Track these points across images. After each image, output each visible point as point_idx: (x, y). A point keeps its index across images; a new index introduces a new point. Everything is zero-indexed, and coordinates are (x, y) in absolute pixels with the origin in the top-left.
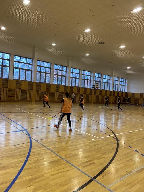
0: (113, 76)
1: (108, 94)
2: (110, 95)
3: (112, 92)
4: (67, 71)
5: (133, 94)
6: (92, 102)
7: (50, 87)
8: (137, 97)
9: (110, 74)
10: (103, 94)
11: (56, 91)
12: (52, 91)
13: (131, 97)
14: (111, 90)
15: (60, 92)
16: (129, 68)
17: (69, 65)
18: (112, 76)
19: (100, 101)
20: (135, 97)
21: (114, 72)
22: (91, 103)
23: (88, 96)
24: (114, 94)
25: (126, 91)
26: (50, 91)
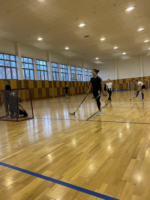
0: (84, 68)
1: (83, 85)
2: (85, 86)
3: (86, 83)
4: (48, 65)
7: (36, 83)
9: (81, 66)
10: (79, 85)
11: (42, 87)
12: (39, 87)
14: (84, 81)
15: (46, 87)
16: (97, 59)
17: (49, 60)
19: (78, 92)
22: (71, 95)
24: (87, 84)
26: (37, 87)
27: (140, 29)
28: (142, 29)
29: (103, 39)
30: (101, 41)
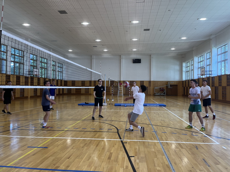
3: (51, 80)
14: (49, 77)
27: (135, 22)
28: (137, 22)
29: (85, 24)
30: (83, 25)
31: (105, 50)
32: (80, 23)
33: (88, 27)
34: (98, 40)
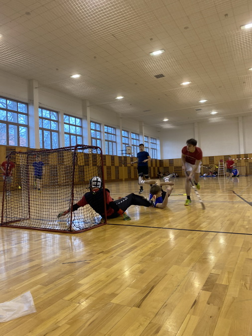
0: (144, 134)
4: (83, 126)
5: (171, 161)
6: (124, 180)
8: (177, 165)
9: (138, 131)
13: (168, 165)
15: (79, 164)
16: (166, 120)
17: (86, 116)
18: (142, 135)
20: (175, 164)
21: (143, 127)
22: (121, 180)
23: (117, 168)
25: (159, 158)
29: (186, 83)
30: (182, 86)
31: (214, 113)
32: (179, 84)
33: (189, 87)
34: (203, 101)
